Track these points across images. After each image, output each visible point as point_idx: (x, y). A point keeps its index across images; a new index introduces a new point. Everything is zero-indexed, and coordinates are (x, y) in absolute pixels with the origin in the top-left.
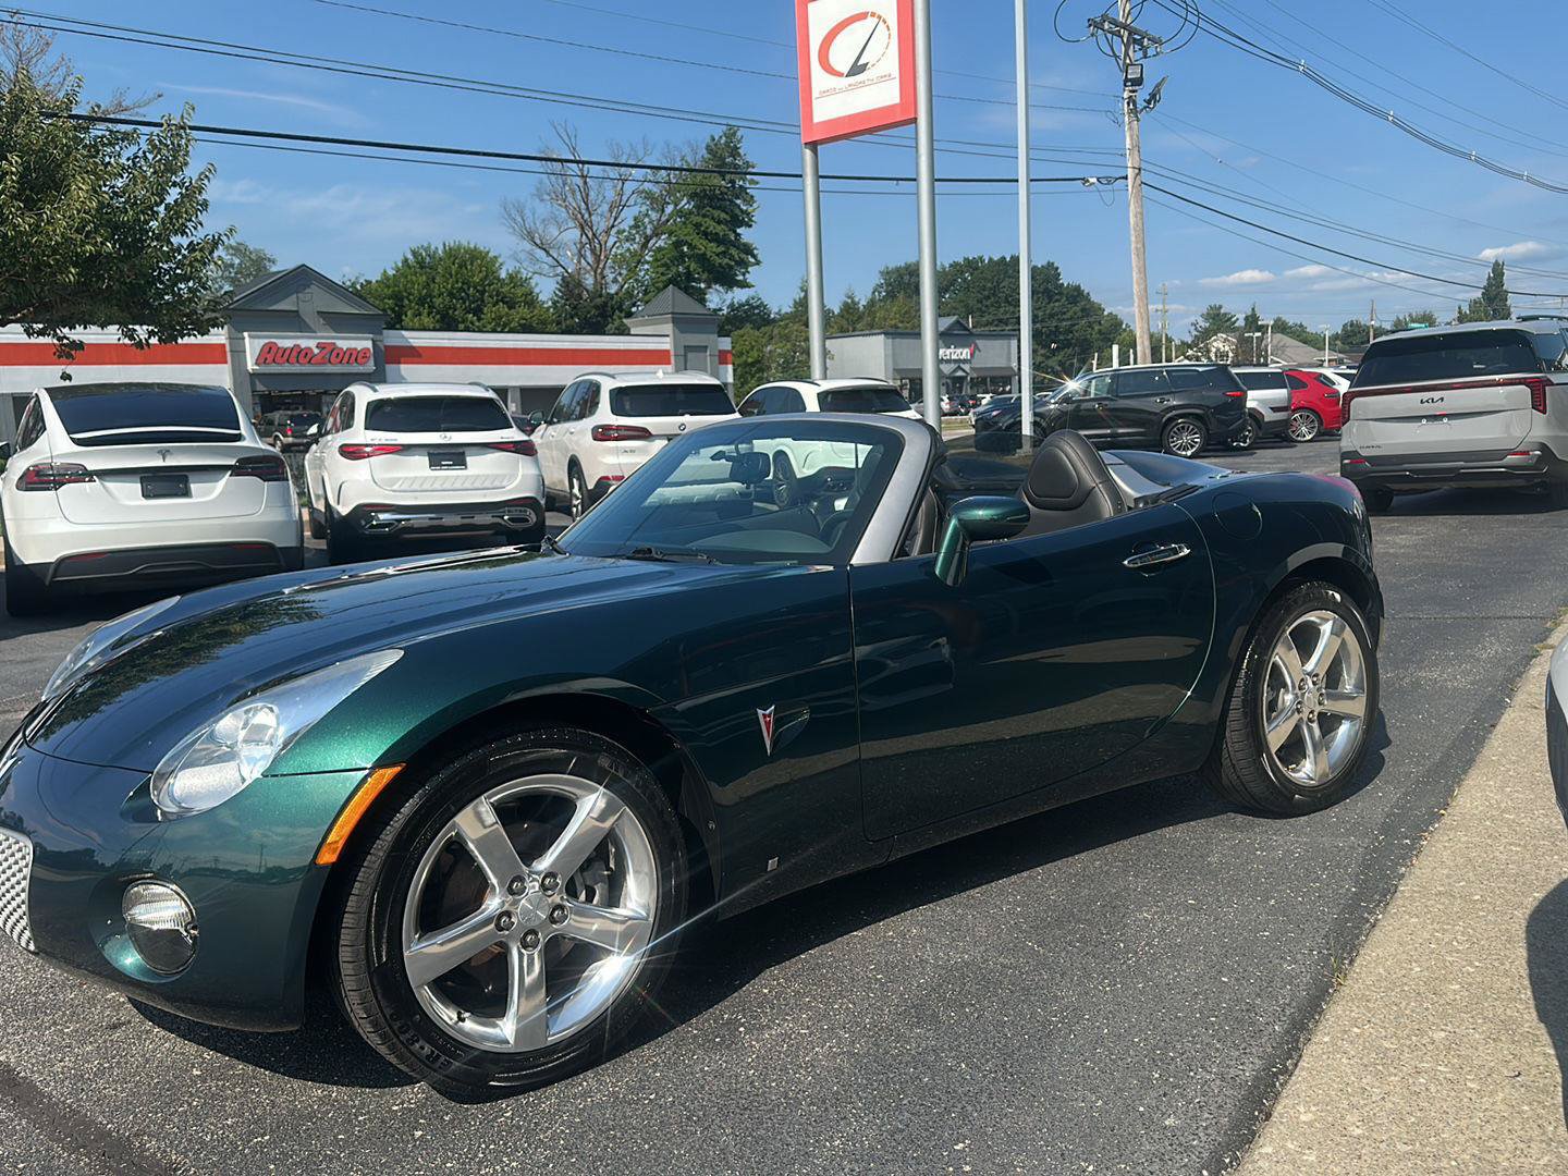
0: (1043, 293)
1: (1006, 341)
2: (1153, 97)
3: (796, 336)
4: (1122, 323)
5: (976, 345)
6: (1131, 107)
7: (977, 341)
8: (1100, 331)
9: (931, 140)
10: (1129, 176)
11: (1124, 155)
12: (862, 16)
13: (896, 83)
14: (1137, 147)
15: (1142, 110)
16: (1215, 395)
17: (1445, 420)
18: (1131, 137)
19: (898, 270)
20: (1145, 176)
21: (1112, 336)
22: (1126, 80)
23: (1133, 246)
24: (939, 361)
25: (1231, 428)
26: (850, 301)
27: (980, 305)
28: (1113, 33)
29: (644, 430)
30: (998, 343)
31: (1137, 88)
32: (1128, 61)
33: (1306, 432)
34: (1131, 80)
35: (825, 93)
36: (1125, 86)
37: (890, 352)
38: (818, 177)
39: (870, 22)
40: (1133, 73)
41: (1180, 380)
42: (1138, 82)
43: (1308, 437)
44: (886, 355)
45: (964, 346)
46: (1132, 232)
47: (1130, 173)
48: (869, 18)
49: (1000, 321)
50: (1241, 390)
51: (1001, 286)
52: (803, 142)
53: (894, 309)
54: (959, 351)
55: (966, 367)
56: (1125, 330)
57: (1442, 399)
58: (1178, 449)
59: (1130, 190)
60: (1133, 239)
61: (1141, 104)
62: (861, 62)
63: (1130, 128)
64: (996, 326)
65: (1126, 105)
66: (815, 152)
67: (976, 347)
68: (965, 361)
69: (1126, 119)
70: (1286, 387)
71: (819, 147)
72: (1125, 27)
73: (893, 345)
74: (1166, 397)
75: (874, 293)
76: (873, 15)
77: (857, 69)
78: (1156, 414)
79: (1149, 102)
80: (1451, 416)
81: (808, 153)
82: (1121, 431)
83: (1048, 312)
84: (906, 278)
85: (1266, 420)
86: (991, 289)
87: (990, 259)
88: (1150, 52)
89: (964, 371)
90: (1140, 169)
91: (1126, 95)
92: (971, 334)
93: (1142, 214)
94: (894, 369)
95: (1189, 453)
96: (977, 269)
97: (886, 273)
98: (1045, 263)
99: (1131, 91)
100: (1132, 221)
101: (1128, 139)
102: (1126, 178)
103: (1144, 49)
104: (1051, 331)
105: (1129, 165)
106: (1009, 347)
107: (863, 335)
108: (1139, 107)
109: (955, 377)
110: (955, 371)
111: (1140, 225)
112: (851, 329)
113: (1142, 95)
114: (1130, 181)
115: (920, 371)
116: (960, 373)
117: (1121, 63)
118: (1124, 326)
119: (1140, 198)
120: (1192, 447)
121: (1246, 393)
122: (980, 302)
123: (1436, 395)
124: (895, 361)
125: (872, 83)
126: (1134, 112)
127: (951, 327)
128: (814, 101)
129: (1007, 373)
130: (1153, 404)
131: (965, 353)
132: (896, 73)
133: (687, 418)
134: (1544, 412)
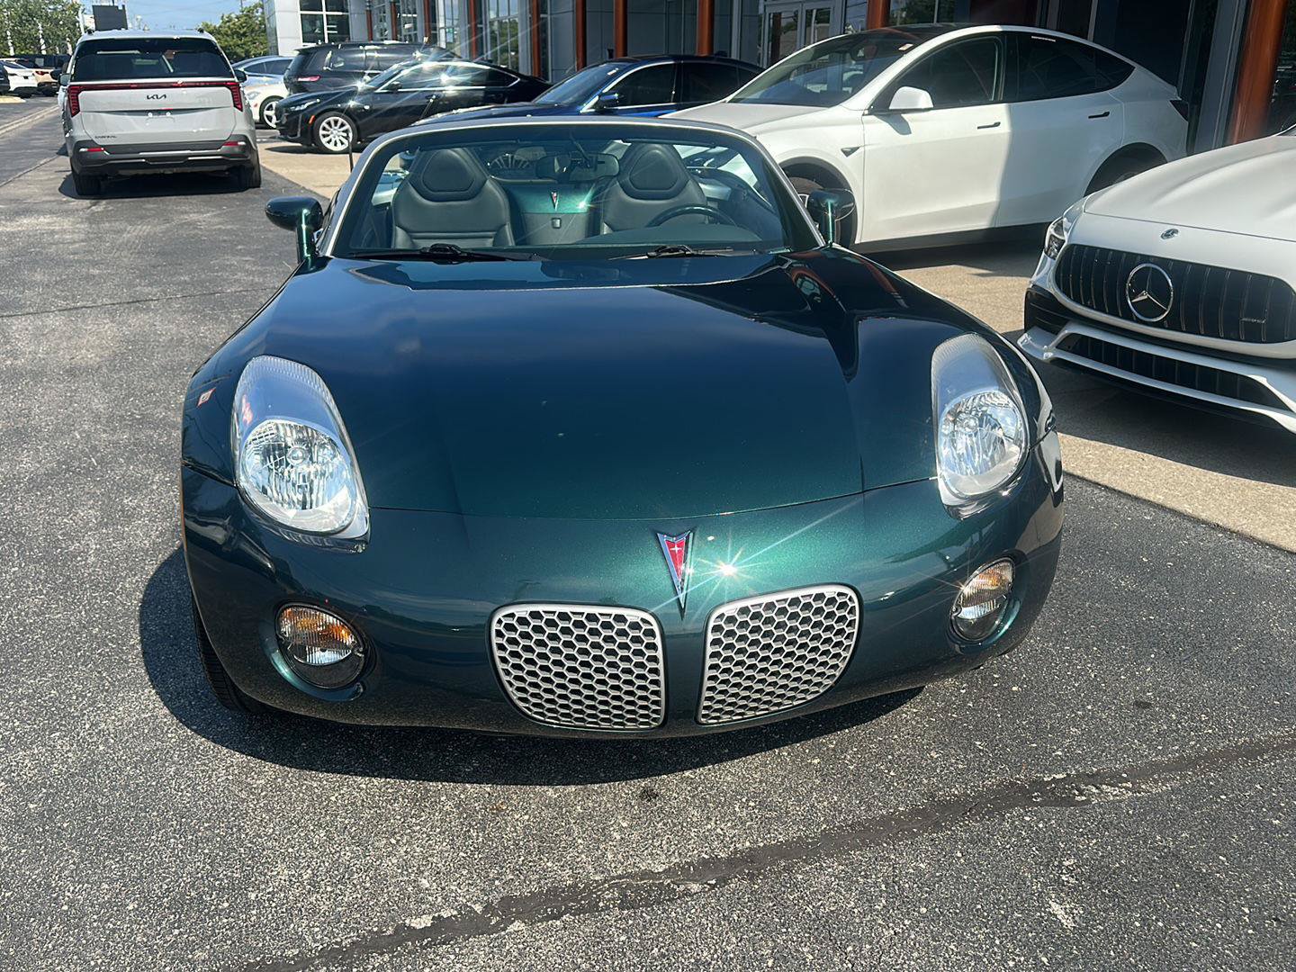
134: (241, 110)
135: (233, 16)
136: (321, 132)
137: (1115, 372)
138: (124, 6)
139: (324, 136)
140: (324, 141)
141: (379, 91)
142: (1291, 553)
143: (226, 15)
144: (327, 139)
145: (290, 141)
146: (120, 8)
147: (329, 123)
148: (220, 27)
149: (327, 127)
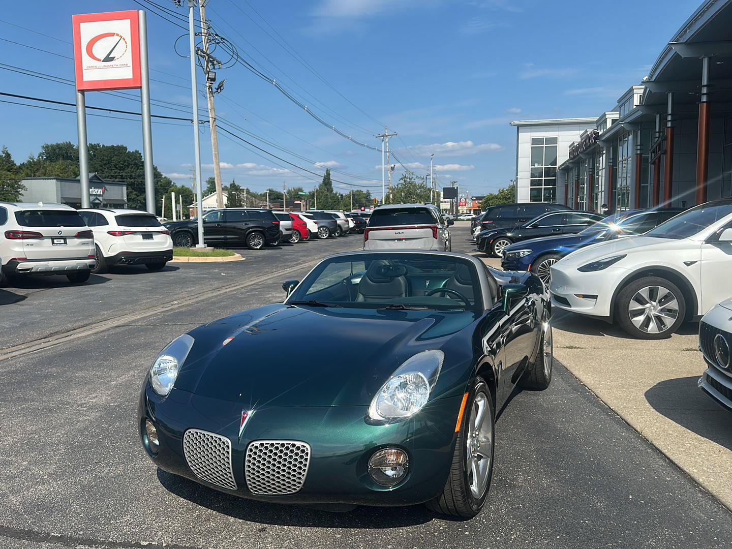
0: (134, 165)
1: (120, 187)
2: (220, 87)
3: (5, 177)
4: (171, 182)
5: (105, 188)
6: (210, 90)
7: (106, 186)
8: (161, 185)
9: (149, 99)
10: (210, 121)
11: (207, 111)
12: (112, 35)
13: (131, 68)
14: (213, 109)
15: (215, 93)
16: (267, 223)
17: (404, 241)
18: (211, 104)
19: (52, 146)
20: (217, 122)
21: (167, 188)
22: (208, 78)
23: (213, 153)
24: (90, 195)
25: (275, 237)
26: (31, 160)
27: (101, 168)
28: (201, 56)
29: (39, 234)
30: (116, 188)
31: (212, 82)
32: (208, 69)
33: (295, 239)
34: (210, 78)
35: (89, 68)
36: (208, 80)
37: (59, 189)
38: (85, 107)
39: (117, 38)
40: (212, 76)
41: (253, 215)
42: (214, 80)
43: (296, 241)
44: (57, 190)
45: (99, 188)
46: (213, 147)
47: (211, 120)
48: (115, 36)
49: (112, 176)
50: (278, 221)
51: (113, 159)
52: (77, 89)
53: (57, 167)
54: (96, 190)
55: (101, 198)
56: (173, 185)
57: (403, 233)
58: (254, 245)
59: (211, 127)
60: (213, 149)
61: (214, 90)
62: (111, 56)
63: (210, 100)
64: (110, 178)
65: (208, 90)
66: (83, 95)
67: (105, 189)
68: (100, 195)
69: (208, 95)
70: (290, 220)
71: (85, 92)
72: (207, 55)
73: (61, 186)
74: (248, 223)
75: (39, 156)
76: (118, 35)
77: (108, 59)
78: (243, 230)
79: (217, 89)
80: (406, 239)
81: (80, 95)
82: (228, 237)
83: (137, 174)
84: (57, 151)
85: (284, 234)
86: (107, 160)
87: (103, 146)
88: (217, 67)
89: (99, 200)
90: (215, 119)
91: (207, 85)
92: (103, 182)
93: (216, 138)
94: (62, 198)
95: (258, 247)
96: (96, 149)
97: (46, 147)
98: (134, 151)
99: (211, 83)
100: (212, 141)
101: (209, 105)
102: (209, 122)
103: (213, 64)
104: (139, 183)
105: (210, 116)
106: (122, 189)
107: (44, 179)
108: (214, 91)
109: (94, 203)
110: (95, 200)
111: (216, 144)
112: (33, 175)
113: (215, 85)
114: (211, 123)
115: (80, 199)
116: (97, 201)
117: (205, 70)
118: (172, 183)
119: (216, 132)
120: (259, 245)
121: (279, 223)
122: (101, 166)
123: (401, 231)
124: (62, 194)
125: (117, 67)
126: (211, 92)
127: (93, 177)
128: (84, 71)
129: (123, 203)
130: (242, 226)
131: (100, 192)
132: (130, 64)
133: (62, 228)
134: (437, 239)
135: (505, 189)
136: (496, 247)
137: (715, 393)
138: (457, 187)
139: (497, 249)
140: (497, 251)
141: (527, 227)
142: (727, 510)
143: (501, 189)
144: (498, 251)
145: (481, 252)
146: (456, 188)
147: (500, 243)
148: (498, 195)
149: (499, 245)
